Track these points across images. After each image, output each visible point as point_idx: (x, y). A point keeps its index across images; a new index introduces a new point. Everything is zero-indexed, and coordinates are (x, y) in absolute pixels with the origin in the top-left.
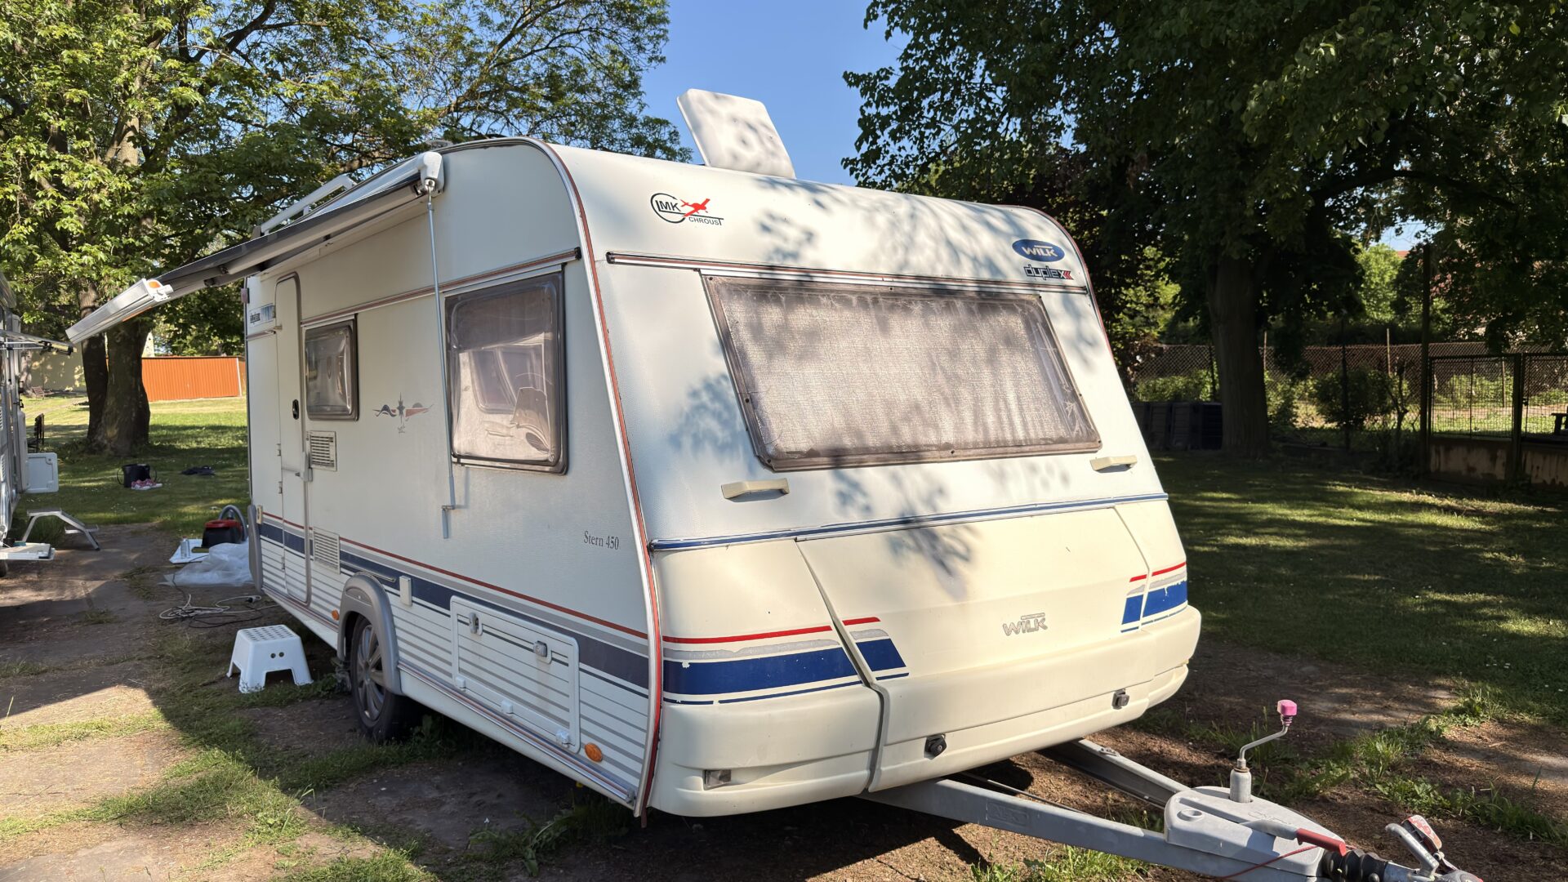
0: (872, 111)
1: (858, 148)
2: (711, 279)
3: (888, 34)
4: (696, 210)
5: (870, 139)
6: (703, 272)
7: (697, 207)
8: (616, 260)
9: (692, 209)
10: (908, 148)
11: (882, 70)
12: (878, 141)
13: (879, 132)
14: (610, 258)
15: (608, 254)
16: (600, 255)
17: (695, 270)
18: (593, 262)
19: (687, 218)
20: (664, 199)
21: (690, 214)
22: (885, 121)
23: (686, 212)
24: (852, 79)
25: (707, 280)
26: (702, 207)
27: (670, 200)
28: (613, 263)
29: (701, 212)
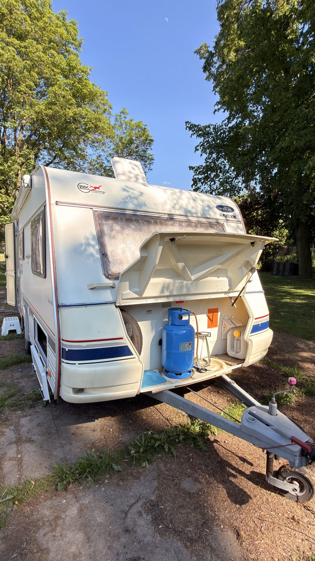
0: (196, 177)
1: (192, 187)
2: (96, 212)
3: (201, 155)
4: (95, 189)
5: (196, 185)
6: (93, 209)
7: (96, 188)
8: (59, 204)
9: (94, 188)
10: (207, 188)
11: (200, 166)
12: (198, 185)
13: (198, 183)
14: (57, 203)
15: (56, 202)
16: (53, 202)
17: (91, 208)
18: (50, 204)
19: (91, 191)
20: (83, 185)
21: (93, 190)
22: (200, 180)
23: (91, 189)
24: (191, 168)
25: (94, 212)
26: (98, 188)
27: (85, 185)
28: (58, 205)
29: (97, 190)
